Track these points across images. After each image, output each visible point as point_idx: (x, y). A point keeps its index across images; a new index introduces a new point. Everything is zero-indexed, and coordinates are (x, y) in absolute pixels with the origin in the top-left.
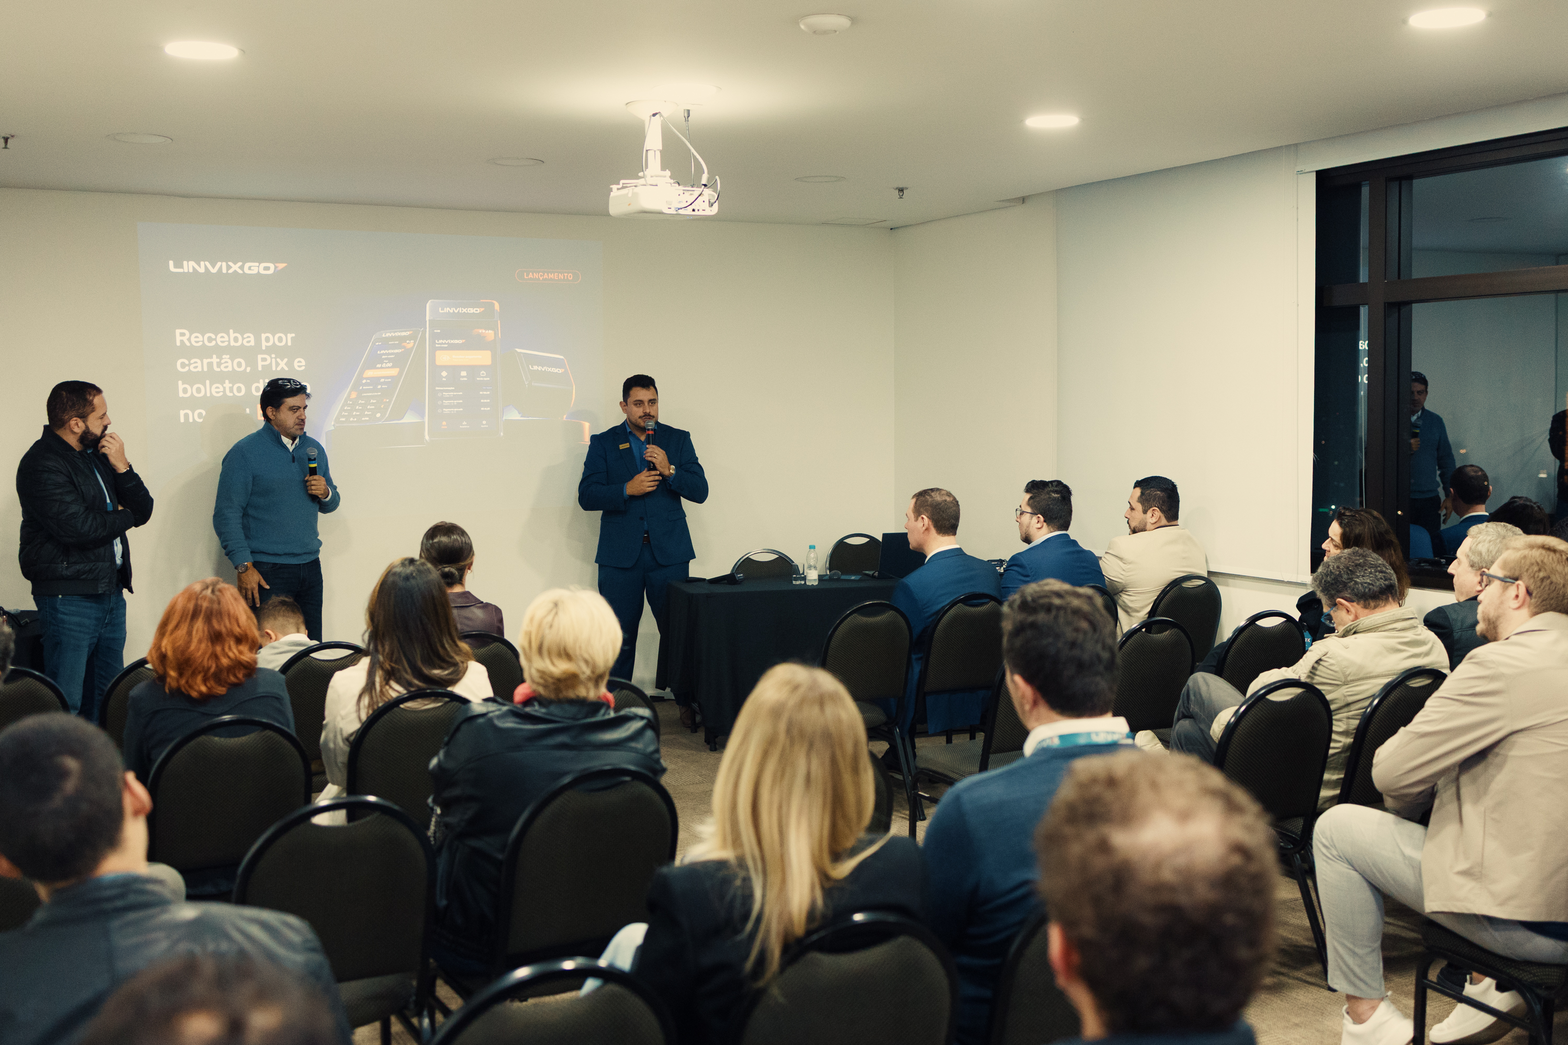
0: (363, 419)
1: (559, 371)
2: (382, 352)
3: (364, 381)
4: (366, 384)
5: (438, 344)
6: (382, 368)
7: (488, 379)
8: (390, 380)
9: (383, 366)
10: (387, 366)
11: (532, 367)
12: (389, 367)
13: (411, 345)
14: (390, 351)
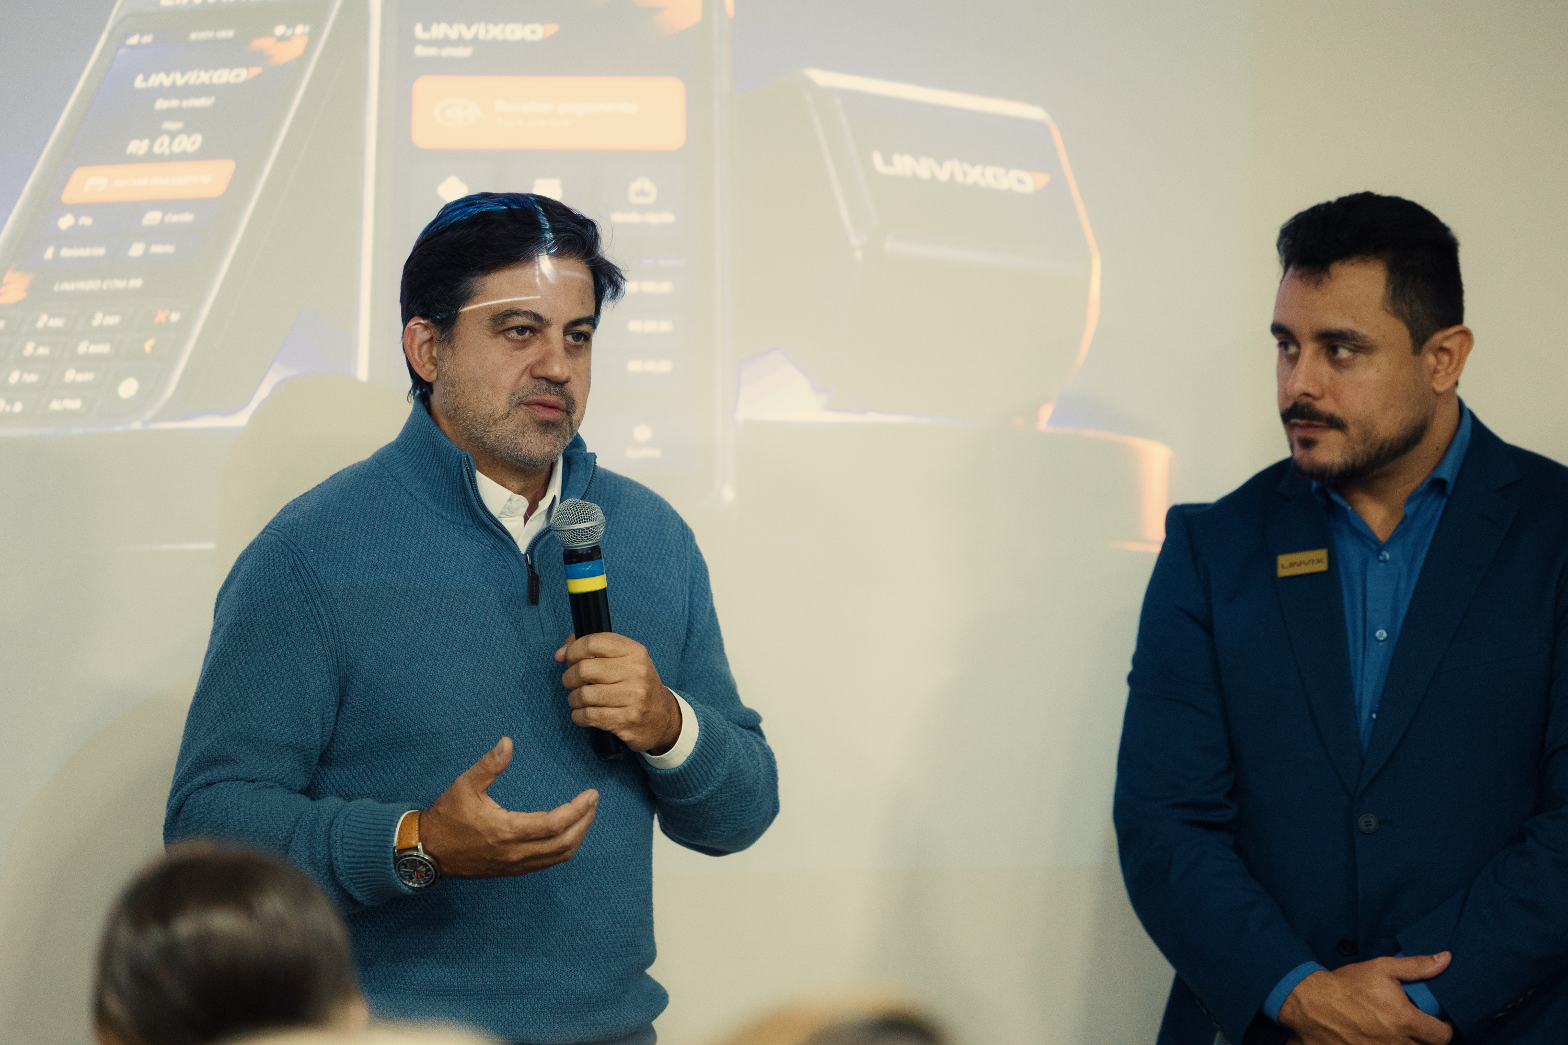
0: (55, 405)
1: (1020, 181)
2: (159, 79)
3: (66, 222)
4: (76, 237)
5: (428, 43)
6: (150, 158)
7: (667, 218)
8: (187, 217)
9: (157, 149)
10: (176, 148)
11: (888, 162)
12: (183, 157)
13: (297, 47)
14: (196, 77)
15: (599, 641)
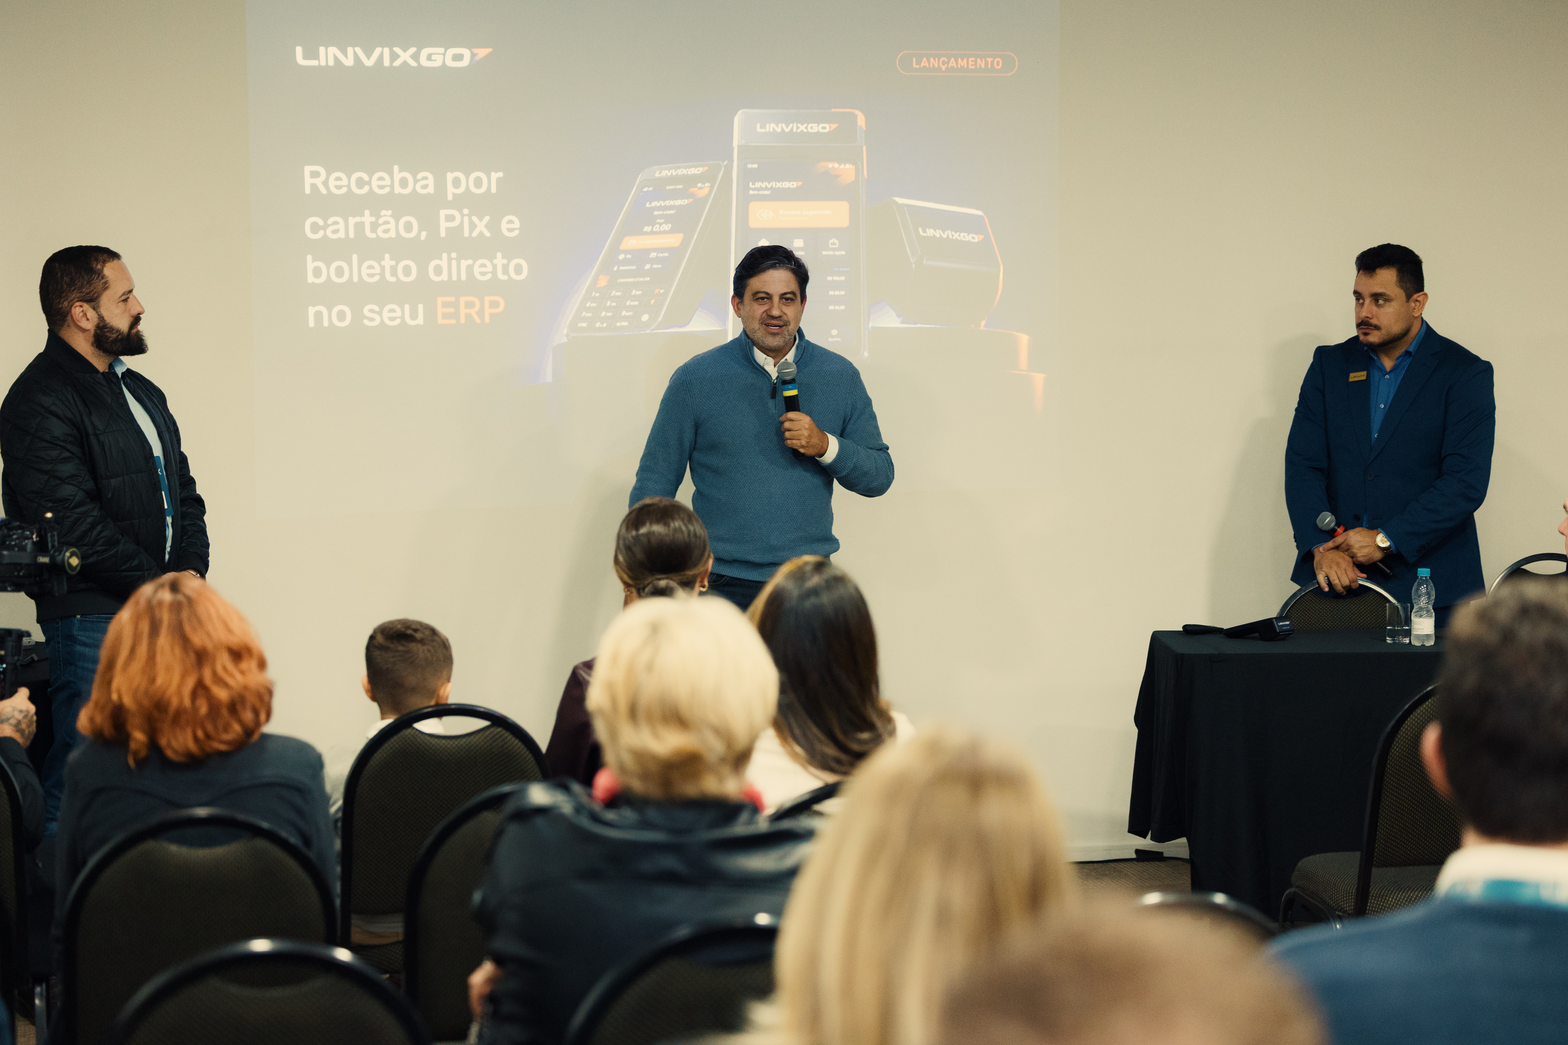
0: (618, 324)
1: (973, 238)
2: (655, 204)
3: (621, 257)
4: (625, 262)
5: (754, 189)
6: (652, 233)
7: (843, 253)
8: (666, 255)
9: (654, 230)
10: (662, 229)
11: (924, 231)
12: (665, 232)
13: (706, 191)
14: (669, 203)
15: (791, 415)
